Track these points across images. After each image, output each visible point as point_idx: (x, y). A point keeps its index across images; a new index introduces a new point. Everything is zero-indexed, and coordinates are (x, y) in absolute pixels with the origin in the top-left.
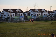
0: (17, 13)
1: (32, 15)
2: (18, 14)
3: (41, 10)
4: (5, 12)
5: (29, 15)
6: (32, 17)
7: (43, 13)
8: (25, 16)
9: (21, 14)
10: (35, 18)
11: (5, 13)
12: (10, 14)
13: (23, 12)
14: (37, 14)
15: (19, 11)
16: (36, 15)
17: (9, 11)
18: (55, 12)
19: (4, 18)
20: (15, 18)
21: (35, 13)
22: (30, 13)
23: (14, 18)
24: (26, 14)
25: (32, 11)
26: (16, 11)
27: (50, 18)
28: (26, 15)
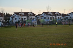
0: (28, 17)
1: (45, 18)
2: (30, 17)
3: (54, 13)
4: (16, 15)
5: (42, 18)
6: (45, 21)
7: (56, 16)
8: (37, 19)
9: (33, 17)
10: (48, 21)
11: (16, 17)
12: (21, 17)
13: (36, 15)
14: (51, 18)
15: (31, 14)
16: (49, 18)
17: (20, 14)
18: (69, 15)
19: (15, 22)
20: (27, 21)
21: (48, 16)
22: (43, 16)
23: (25, 22)
24: (38, 17)
25: (45, 14)
26: (28, 15)
27: (64, 21)
28: (39, 19)
